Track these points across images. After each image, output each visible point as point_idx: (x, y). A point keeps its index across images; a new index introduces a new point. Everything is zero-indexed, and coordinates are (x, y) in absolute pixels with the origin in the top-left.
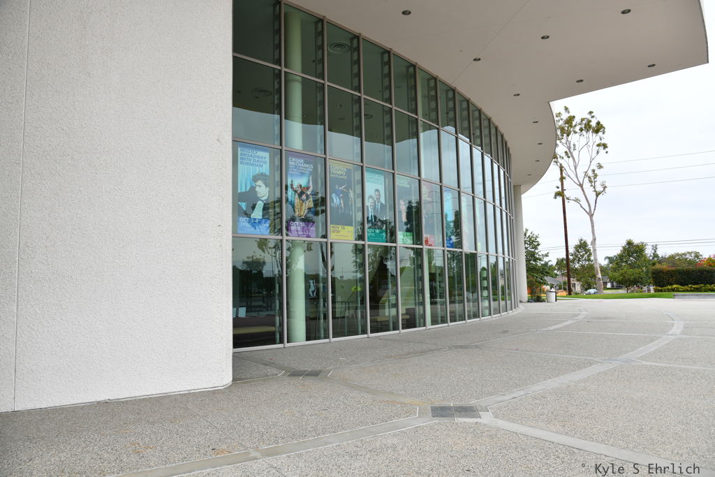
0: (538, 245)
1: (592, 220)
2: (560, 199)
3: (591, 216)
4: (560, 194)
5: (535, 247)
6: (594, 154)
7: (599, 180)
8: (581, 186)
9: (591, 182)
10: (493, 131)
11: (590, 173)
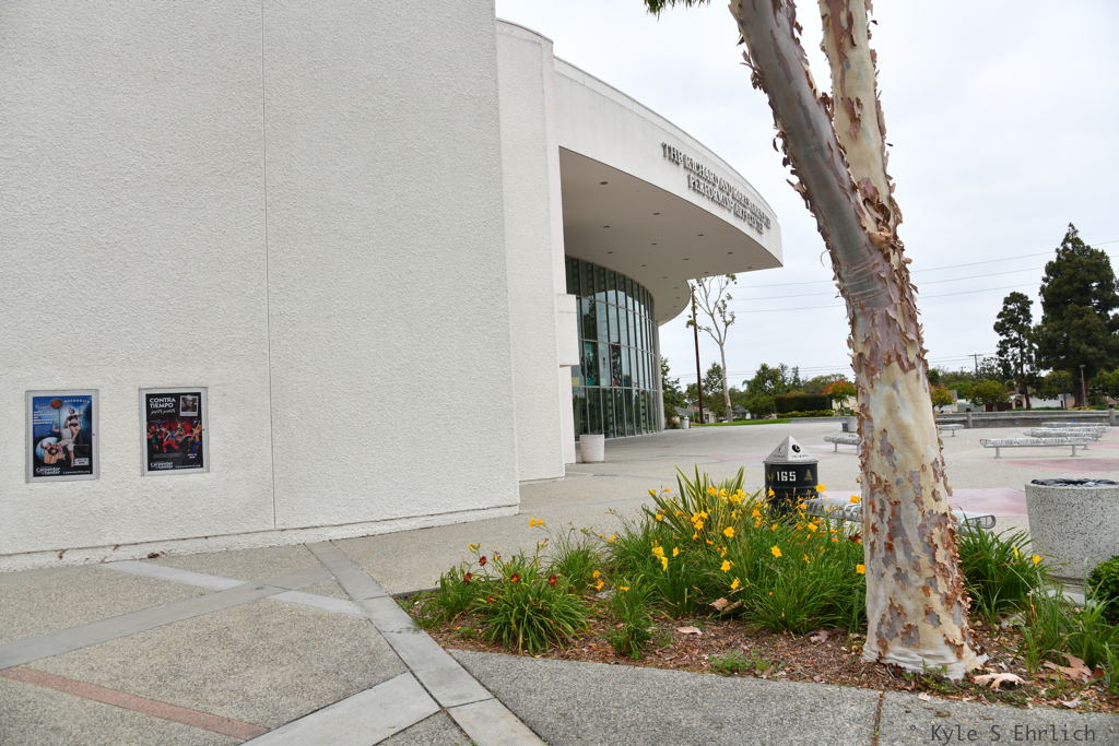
0: (668, 370)
1: (722, 349)
2: (692, 328)
3: (721, 345)
4: (692, 323)
5: (665, 372)
6: (724, 285)
7: (728, 310)
8: (712, 315)
9: (720, 312)
10: (641, 290)
11: (720, 304)
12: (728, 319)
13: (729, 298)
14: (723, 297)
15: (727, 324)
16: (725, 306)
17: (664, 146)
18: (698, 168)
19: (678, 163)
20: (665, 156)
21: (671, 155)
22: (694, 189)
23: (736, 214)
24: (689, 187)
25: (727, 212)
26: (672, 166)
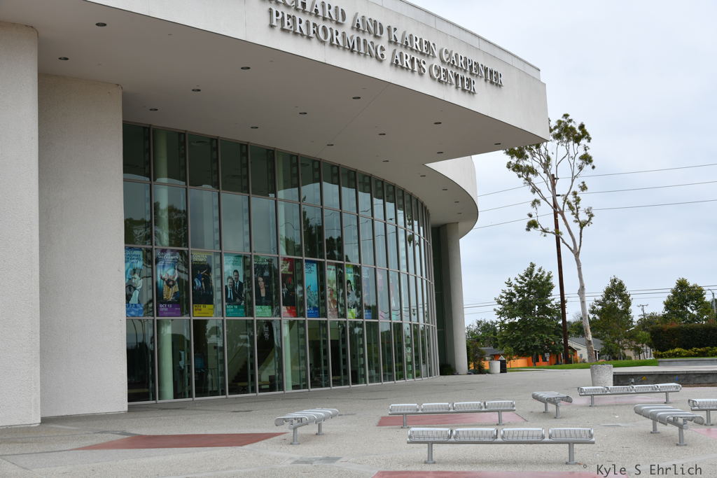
12: (583, 217)
13: (584, 188)
14: (576, 188)
15: (582, 225)
16: (578, 200)
22: (284, 30)
23: (395, 64)
24: (271, 26)
25: (374, 59)
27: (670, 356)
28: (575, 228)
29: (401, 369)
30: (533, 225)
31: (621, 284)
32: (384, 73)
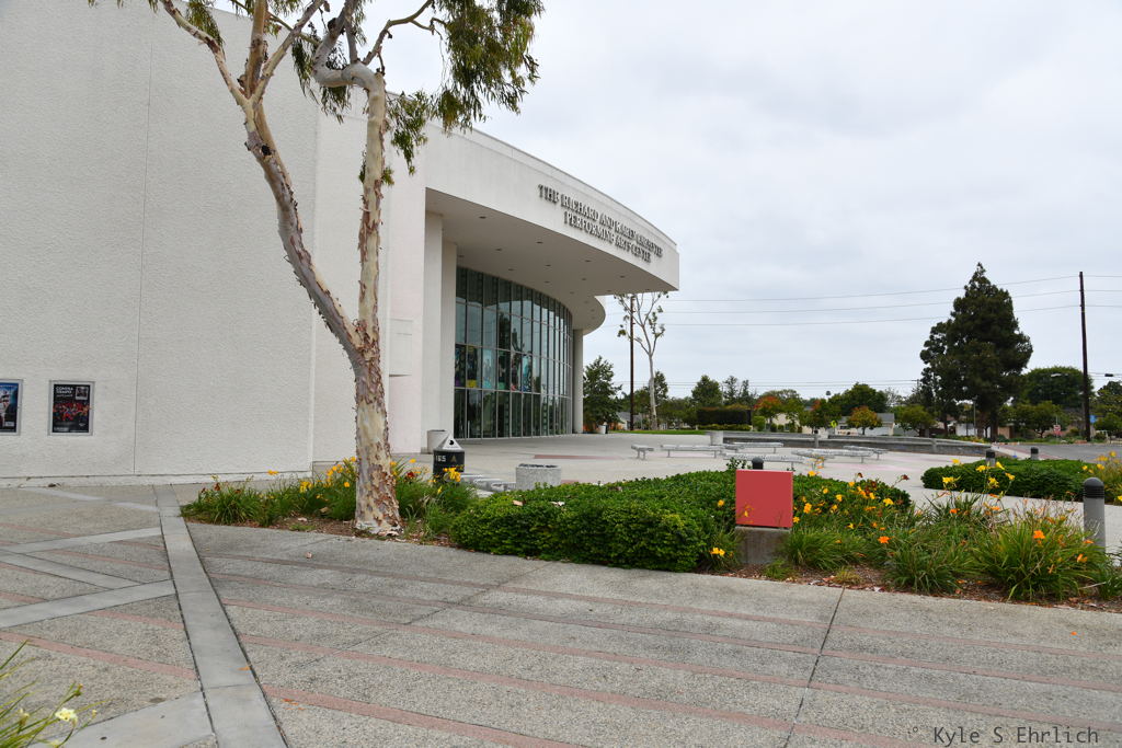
0: (612, 376)
1: (651, 360)
3: (651, 356)
5: (609, 378)
6: (656, 297)
7: (658, 323)
8: (643, 326)
9: (651, 324)
10: (557, 304)
11: (651, 317)
12: (658, 331)
13: (660, 311)
14: (655, 309)
15: (657, 336)
16: (656, 318)
17: (541, 187)
18: (577, 205)
19: (555, 202)
20: (541, 196)
21: (549, 195)
22: (571, 224)
23: (617, 245)
24: (566, 222)
25: (607, 243)
26: (550, 205)
27: (709, 429)
28: (652, 338)
29: (537, 428)
30: (622, 332)
31: (662, 375)
32: (609, 249)
